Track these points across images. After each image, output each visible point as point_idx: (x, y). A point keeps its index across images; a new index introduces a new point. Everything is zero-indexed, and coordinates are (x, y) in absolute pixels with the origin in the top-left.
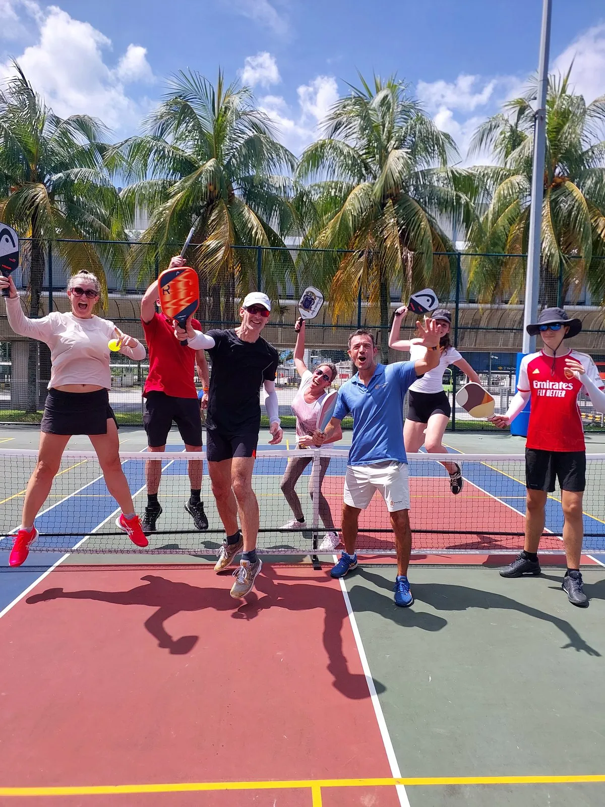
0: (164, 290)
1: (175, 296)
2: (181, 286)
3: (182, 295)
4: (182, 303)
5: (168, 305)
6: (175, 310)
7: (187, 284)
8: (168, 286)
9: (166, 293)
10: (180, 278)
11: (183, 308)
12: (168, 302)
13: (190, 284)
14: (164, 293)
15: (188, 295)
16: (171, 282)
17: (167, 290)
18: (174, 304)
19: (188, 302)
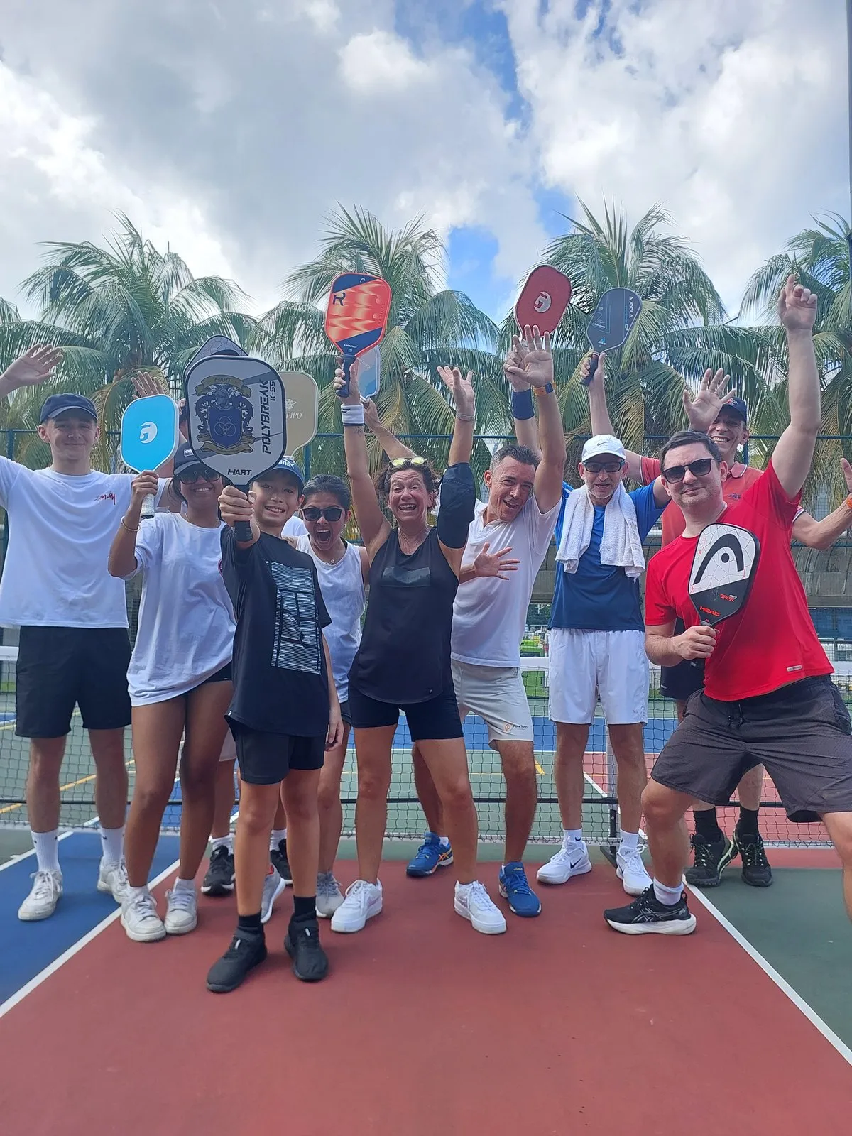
0: (335, 297)
1: (349, 312)
2: (363, 300)
3: (360, 313)
4: (357, 325)
5: (335, 321)
6: (344, 332)
7: (372, 299)
8: (344, 293)
9: (338, 302)
10: (364, 287)
11: (356, 333)
12: (337, 316)
13: (377, 301)
14: (334, 301)
15: (369, 316)
16: (349, 290)
17: (340, 299)
18: (344, 323)
19: (366, 326)
